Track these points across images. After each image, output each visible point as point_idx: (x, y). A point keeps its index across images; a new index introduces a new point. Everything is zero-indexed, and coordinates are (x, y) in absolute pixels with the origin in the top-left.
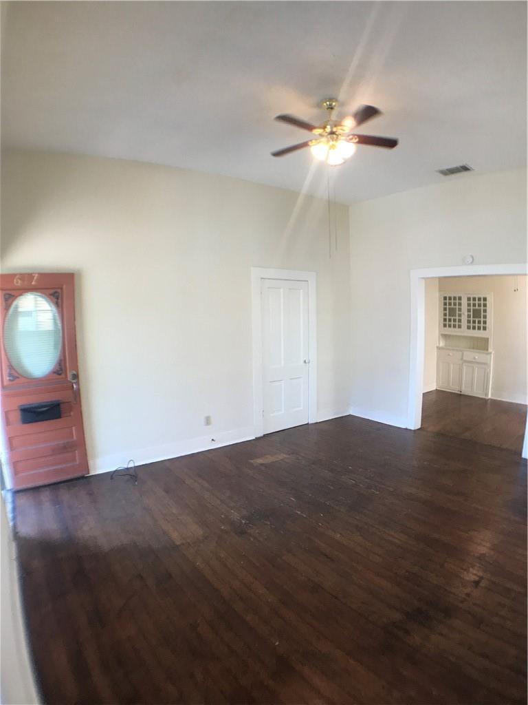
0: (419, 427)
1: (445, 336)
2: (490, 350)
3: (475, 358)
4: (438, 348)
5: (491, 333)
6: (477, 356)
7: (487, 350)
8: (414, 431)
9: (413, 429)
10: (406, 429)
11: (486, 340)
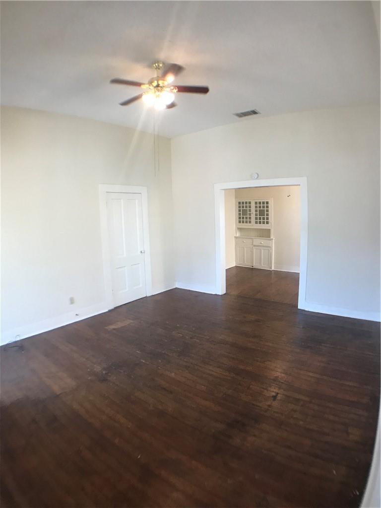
0: (225, 292)
1: (240, 229)
2: (271, 238)
3: (261, 243)
4: (236, 238)
5: (272, 225)
6: (263, 242)
7: (270, 237)
8: (222, 295)
9: (220, 294)
10: (216, 295)
11: (269, 230)
